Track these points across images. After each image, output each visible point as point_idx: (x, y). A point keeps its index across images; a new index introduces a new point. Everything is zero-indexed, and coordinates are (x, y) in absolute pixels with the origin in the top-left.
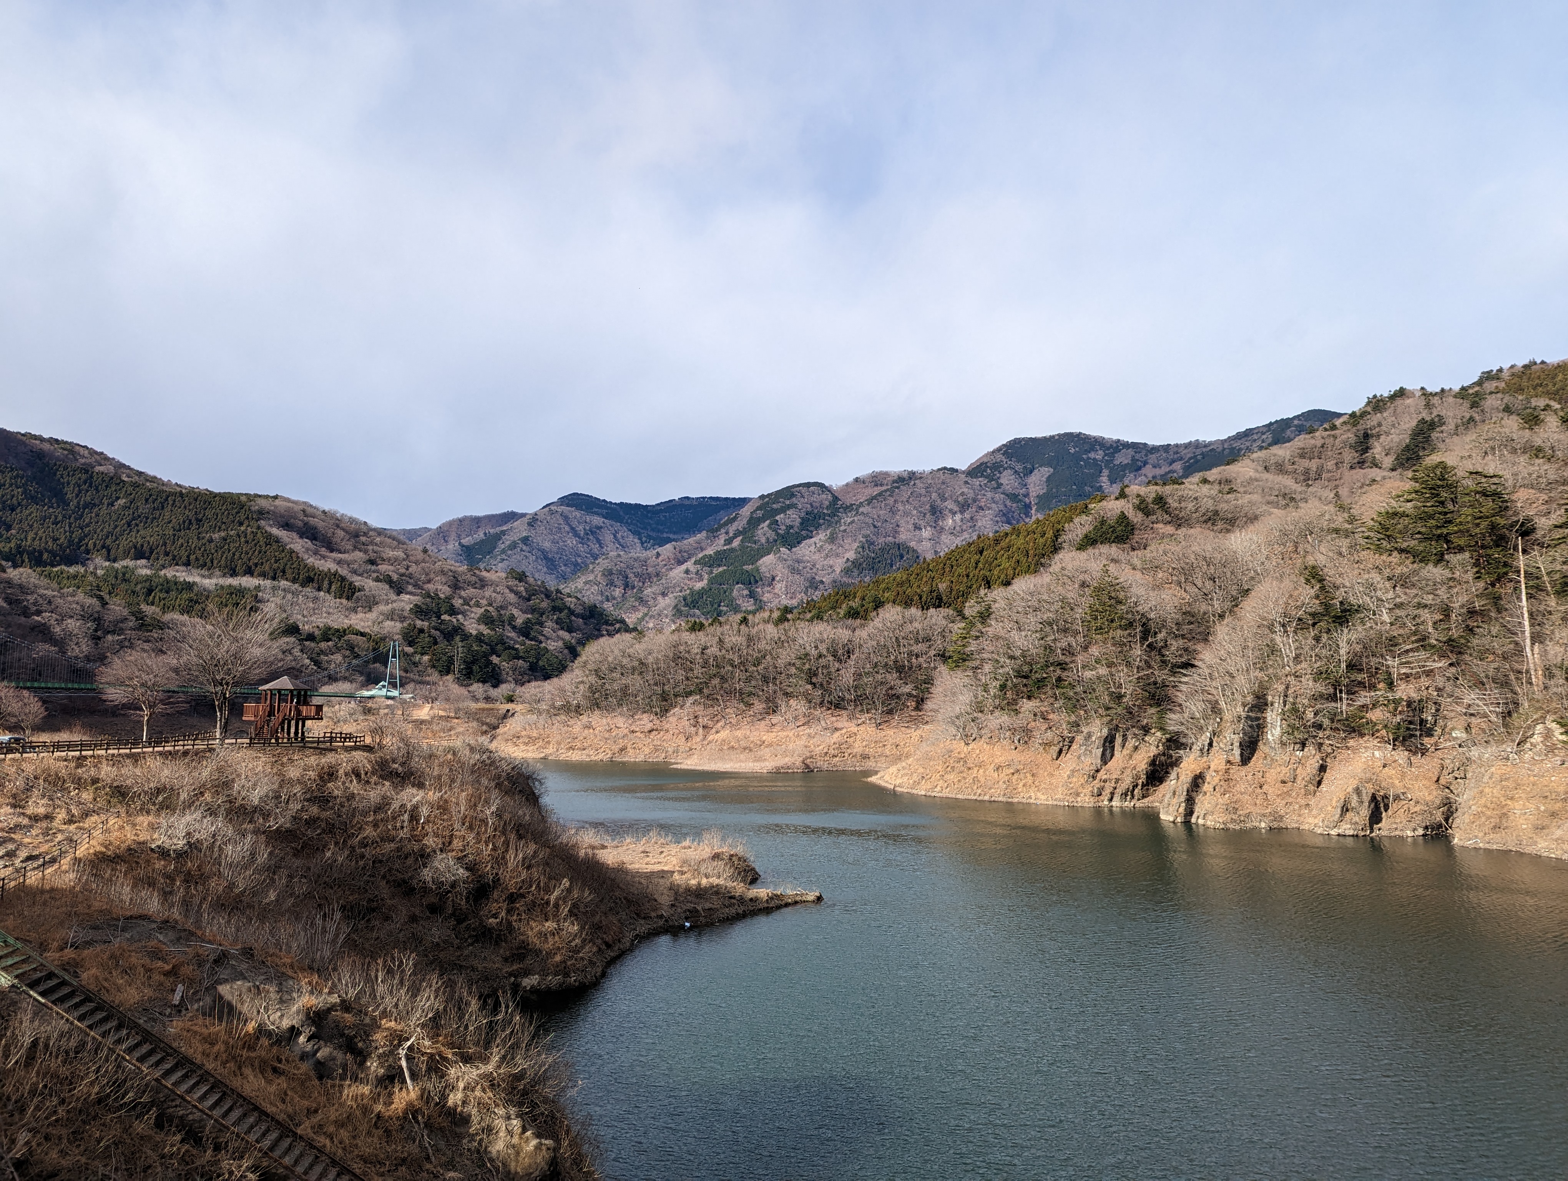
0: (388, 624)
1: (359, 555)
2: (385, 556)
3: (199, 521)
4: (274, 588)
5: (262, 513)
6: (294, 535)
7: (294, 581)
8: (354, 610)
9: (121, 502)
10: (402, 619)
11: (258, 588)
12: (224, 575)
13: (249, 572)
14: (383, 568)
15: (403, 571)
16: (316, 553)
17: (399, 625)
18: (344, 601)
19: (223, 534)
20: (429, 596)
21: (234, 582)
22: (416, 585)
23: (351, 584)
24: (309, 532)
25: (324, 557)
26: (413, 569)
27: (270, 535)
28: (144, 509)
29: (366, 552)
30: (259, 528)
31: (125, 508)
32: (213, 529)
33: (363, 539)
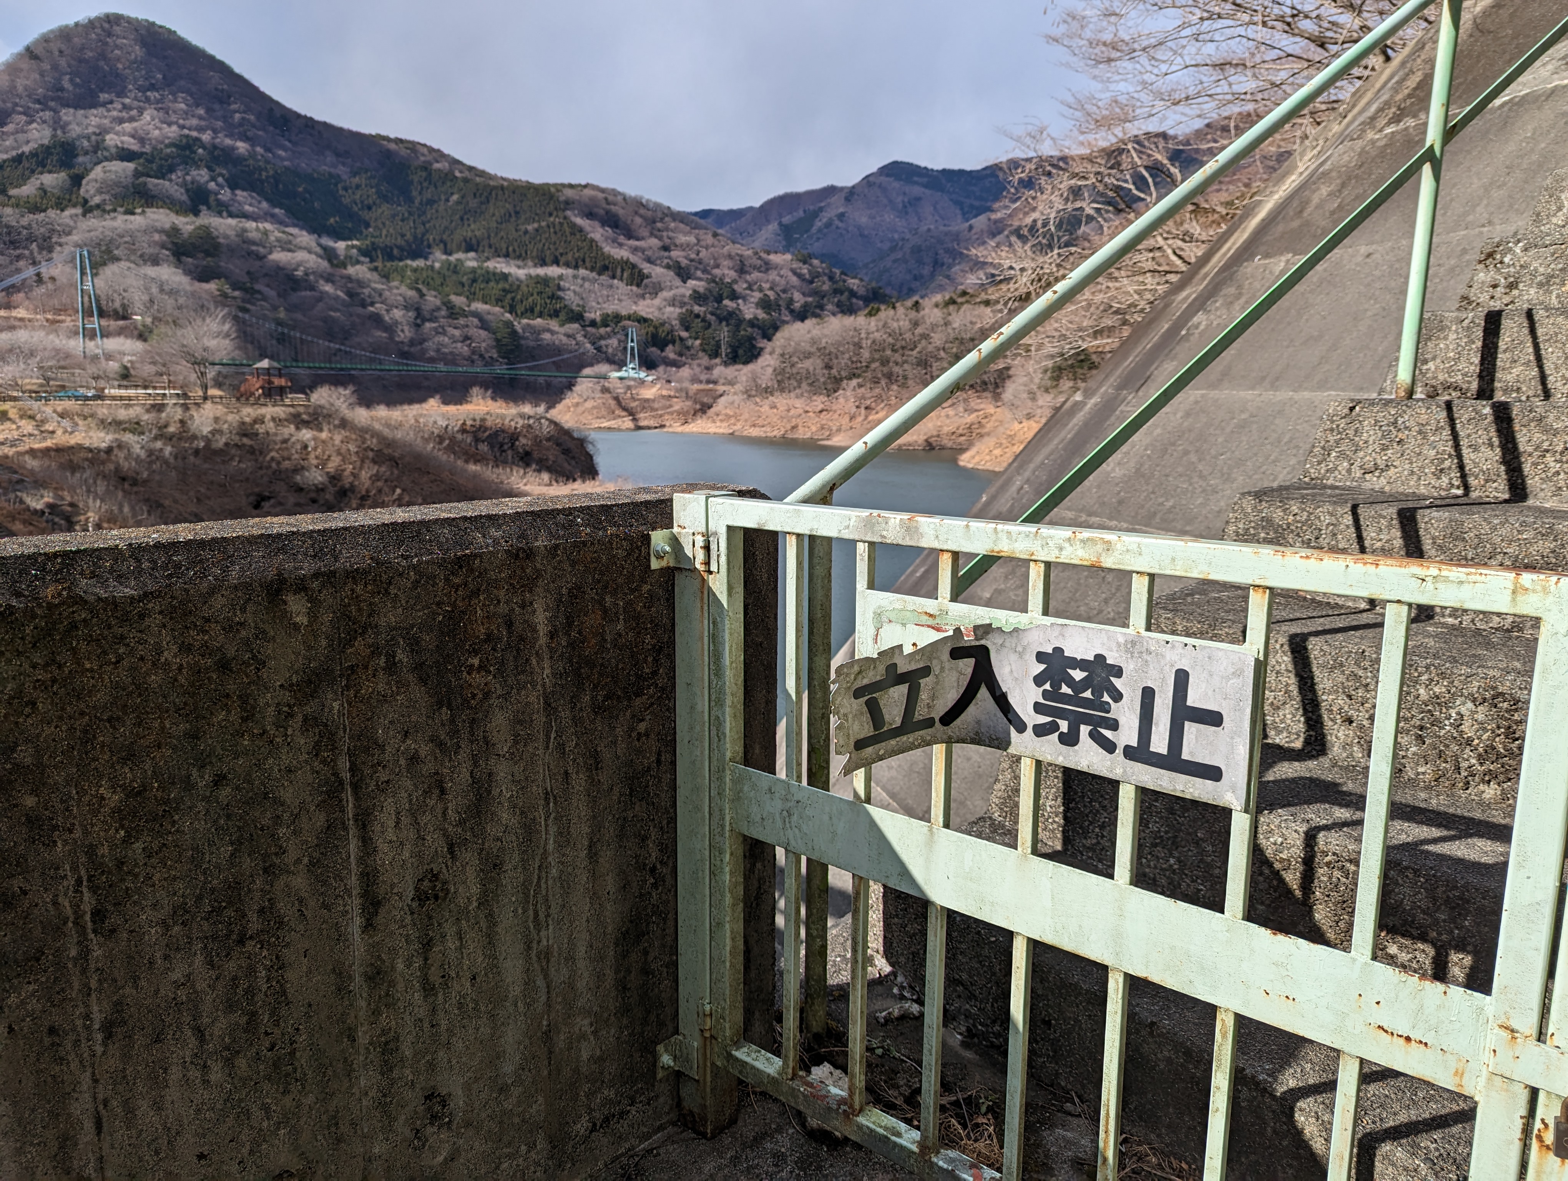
0: (670, 309)
1: (654, 242)
2: (678, 242)
3: (517, 213)
4: (575, 277)
5: (568, 204)
6: (597, 224)
7: (592, 269)
8: (643, 297)
9: (455, 197)
10: (682, 304)
11: (561, 277)
12: (535, 266)
13: (556, 262)
14: (675, 254)
15: (693, 256)
16: (614, 241)
17: (678, 310)
18: (634, 288)
19: (536, 225)
20: (714, 281)
21: (541, 271)
22: (705, 271)
23: (640, 271)
24: (611, 221)
25: (621, 245)
26: (703, 254)
27: (573, 225)
28: (473, 203)
29: (660, 239)
30: (565, 218)
31: (458, 203)
32: (529, 221)
33: (659, 225)
